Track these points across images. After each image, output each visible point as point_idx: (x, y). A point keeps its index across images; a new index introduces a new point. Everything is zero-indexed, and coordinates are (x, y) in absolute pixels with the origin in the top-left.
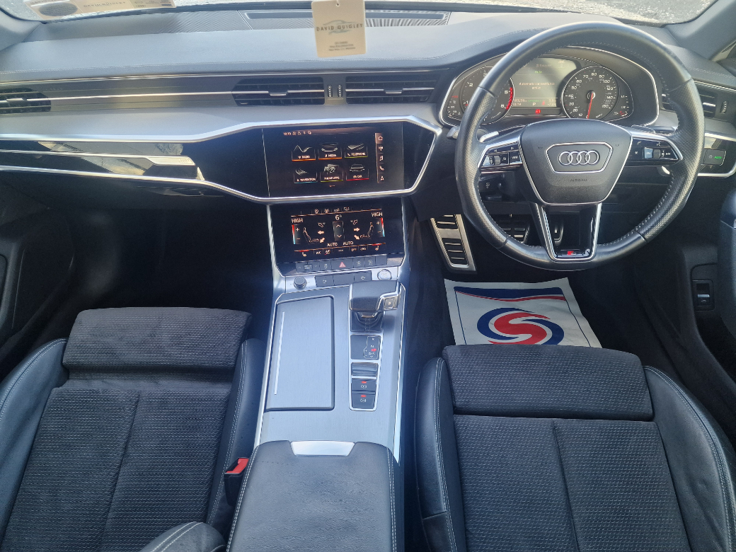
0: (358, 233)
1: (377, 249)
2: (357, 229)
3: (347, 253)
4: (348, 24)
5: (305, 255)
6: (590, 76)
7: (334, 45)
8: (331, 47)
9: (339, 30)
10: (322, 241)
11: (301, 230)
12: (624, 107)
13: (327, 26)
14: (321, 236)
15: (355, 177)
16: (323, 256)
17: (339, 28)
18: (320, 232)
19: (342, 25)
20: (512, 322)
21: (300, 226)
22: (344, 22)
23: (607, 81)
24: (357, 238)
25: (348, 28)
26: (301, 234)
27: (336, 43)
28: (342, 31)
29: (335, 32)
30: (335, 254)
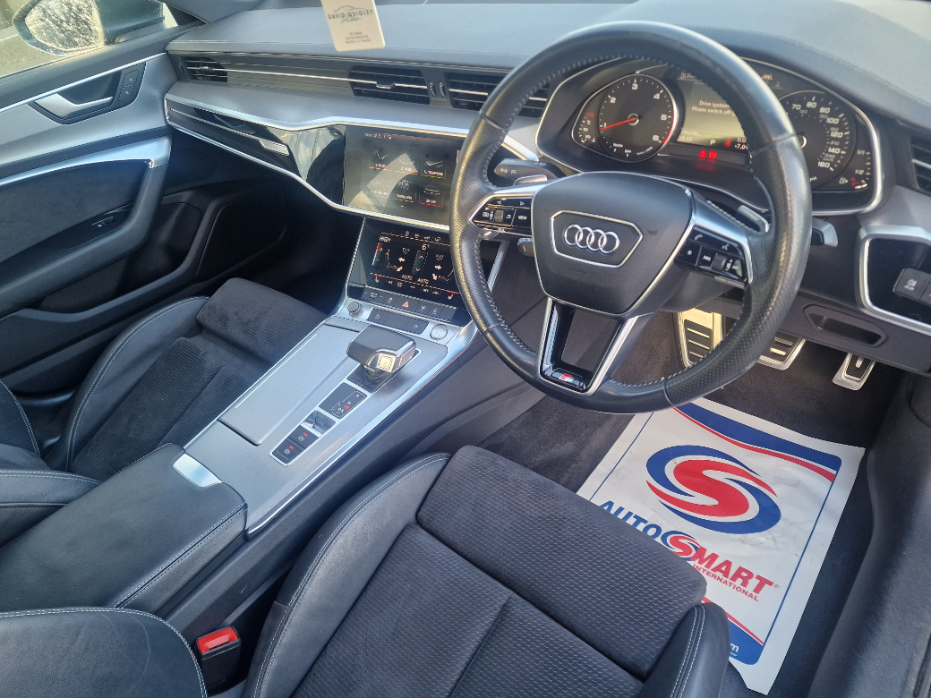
0: (437, 272)
1: (450, 298)
2: (439, 267)
3: (418, 292)
4: (358, 10)
5: (377, 281)
6: (804, 107)
7: (349, 36)
8: (347, 38)
9: (350, 18)
10: (399, 270)
11: (385, 251)
12: (861, 172)
13: (337, 12)
14: (399, 264)
15: (428, 201)
16: (394, 288)
17: (350, 15)
18: (401, 260)
19: (351, 12)
20: (709, 473)
21: (385, 245)
22: (353, 8)
23: (835, 121)
24: (435, 277)
25: (360, 16)
26: (382, 255)
27: (351, 34)
28: (353, 20)
29: (346, 19)
30: (405, 290)
